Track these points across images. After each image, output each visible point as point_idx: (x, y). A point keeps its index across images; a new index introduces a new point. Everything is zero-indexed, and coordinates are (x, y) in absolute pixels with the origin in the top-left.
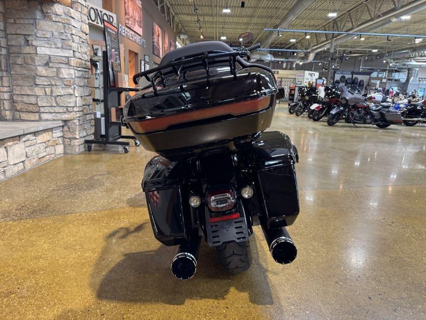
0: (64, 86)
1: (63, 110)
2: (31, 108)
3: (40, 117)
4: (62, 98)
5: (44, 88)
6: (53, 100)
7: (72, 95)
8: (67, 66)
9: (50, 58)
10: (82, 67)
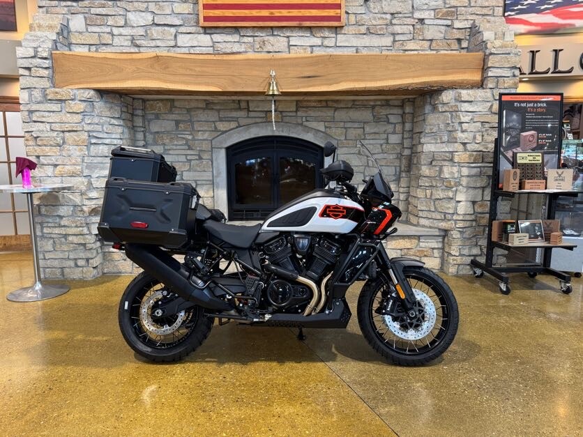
0: (445, 188)
1: (441, 216)
3: (418, 222)
4: (441, 202)
5: (426, 190)
6: (432, 203)
7: (452, 199)
8: (451, 163)
9: (434, 155)
10: (482, 162)
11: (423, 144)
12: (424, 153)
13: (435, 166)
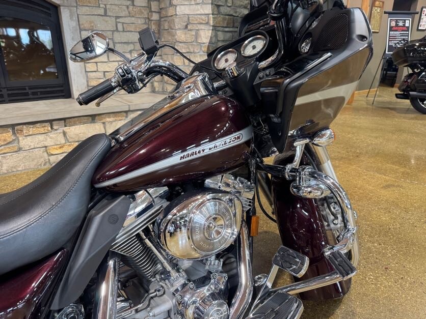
0: (203, 53)
8: (207, 27)
9: (189, 18)
10: (233, 27)
11: (176, 6)
12: (177, 17)
13: (191, 30)
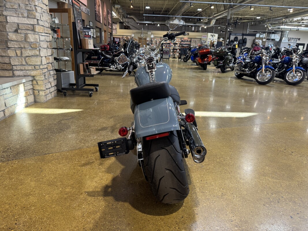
0: (31, 48)
1: (32, 68)
2: (5, 66)
3: (13, 74)
4: (30, 58)
5: (15, 50)
6: (23, 59)
7: (37, 55)
8: (32, 32)
9: (18, 25)
10: (44, 32)
11: (6, 17)
12: (8, 23)
13: (20, 33)
